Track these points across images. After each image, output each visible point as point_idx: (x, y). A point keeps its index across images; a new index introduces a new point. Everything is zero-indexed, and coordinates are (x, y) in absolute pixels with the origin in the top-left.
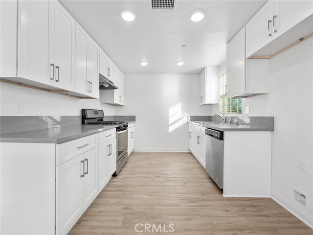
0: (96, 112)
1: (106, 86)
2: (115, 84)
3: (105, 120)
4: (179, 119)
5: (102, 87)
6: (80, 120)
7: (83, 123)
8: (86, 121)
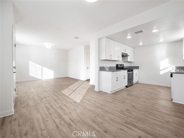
0: (121, 65)
1: (124, 56)
2: (128, 55)
3: (124, 68)
4: (167, 68)
5: (123, 56)
6: (116, 68)
7: (117, 69)
8: (118, 68)
